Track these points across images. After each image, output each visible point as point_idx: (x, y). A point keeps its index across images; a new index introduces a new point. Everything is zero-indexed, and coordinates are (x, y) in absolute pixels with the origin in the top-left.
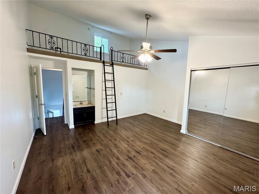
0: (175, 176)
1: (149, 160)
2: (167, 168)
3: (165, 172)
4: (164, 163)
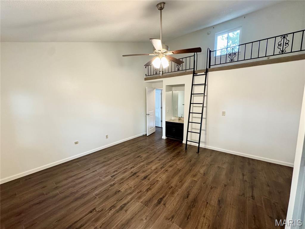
0: (111, 210)
1: (134, 187)
2: (123, 203)
3: (117, 201)
4: (133, 201)
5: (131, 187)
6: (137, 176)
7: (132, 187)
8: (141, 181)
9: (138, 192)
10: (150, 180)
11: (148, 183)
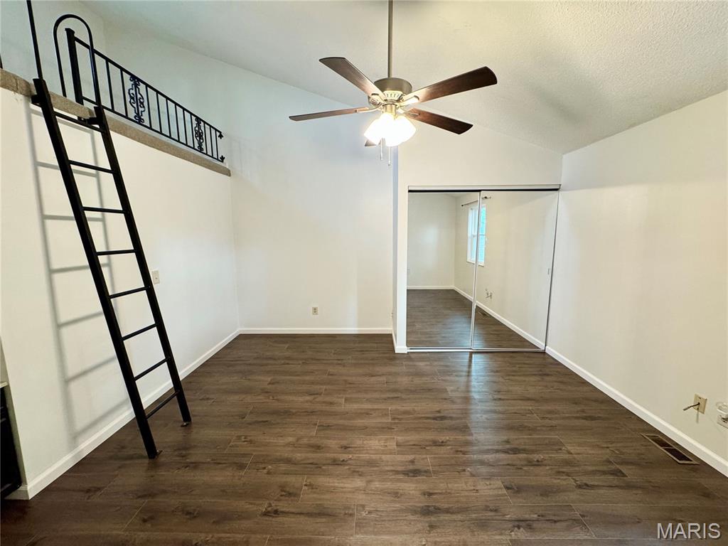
5: (472, 475)
6: (430, 494)
7: (468, 473)
8: (434, 472)
9: (464, 454)
10: (411, 457)
11: (424, 456)
